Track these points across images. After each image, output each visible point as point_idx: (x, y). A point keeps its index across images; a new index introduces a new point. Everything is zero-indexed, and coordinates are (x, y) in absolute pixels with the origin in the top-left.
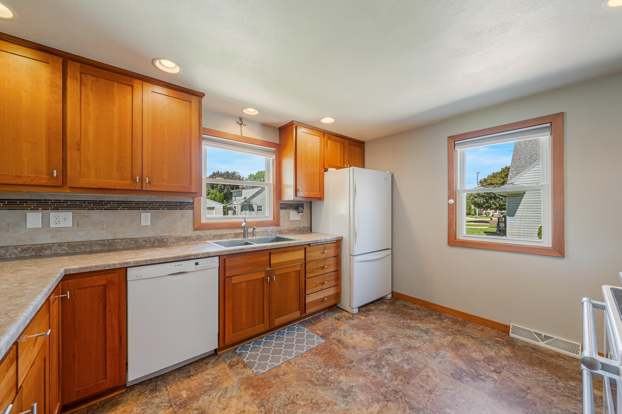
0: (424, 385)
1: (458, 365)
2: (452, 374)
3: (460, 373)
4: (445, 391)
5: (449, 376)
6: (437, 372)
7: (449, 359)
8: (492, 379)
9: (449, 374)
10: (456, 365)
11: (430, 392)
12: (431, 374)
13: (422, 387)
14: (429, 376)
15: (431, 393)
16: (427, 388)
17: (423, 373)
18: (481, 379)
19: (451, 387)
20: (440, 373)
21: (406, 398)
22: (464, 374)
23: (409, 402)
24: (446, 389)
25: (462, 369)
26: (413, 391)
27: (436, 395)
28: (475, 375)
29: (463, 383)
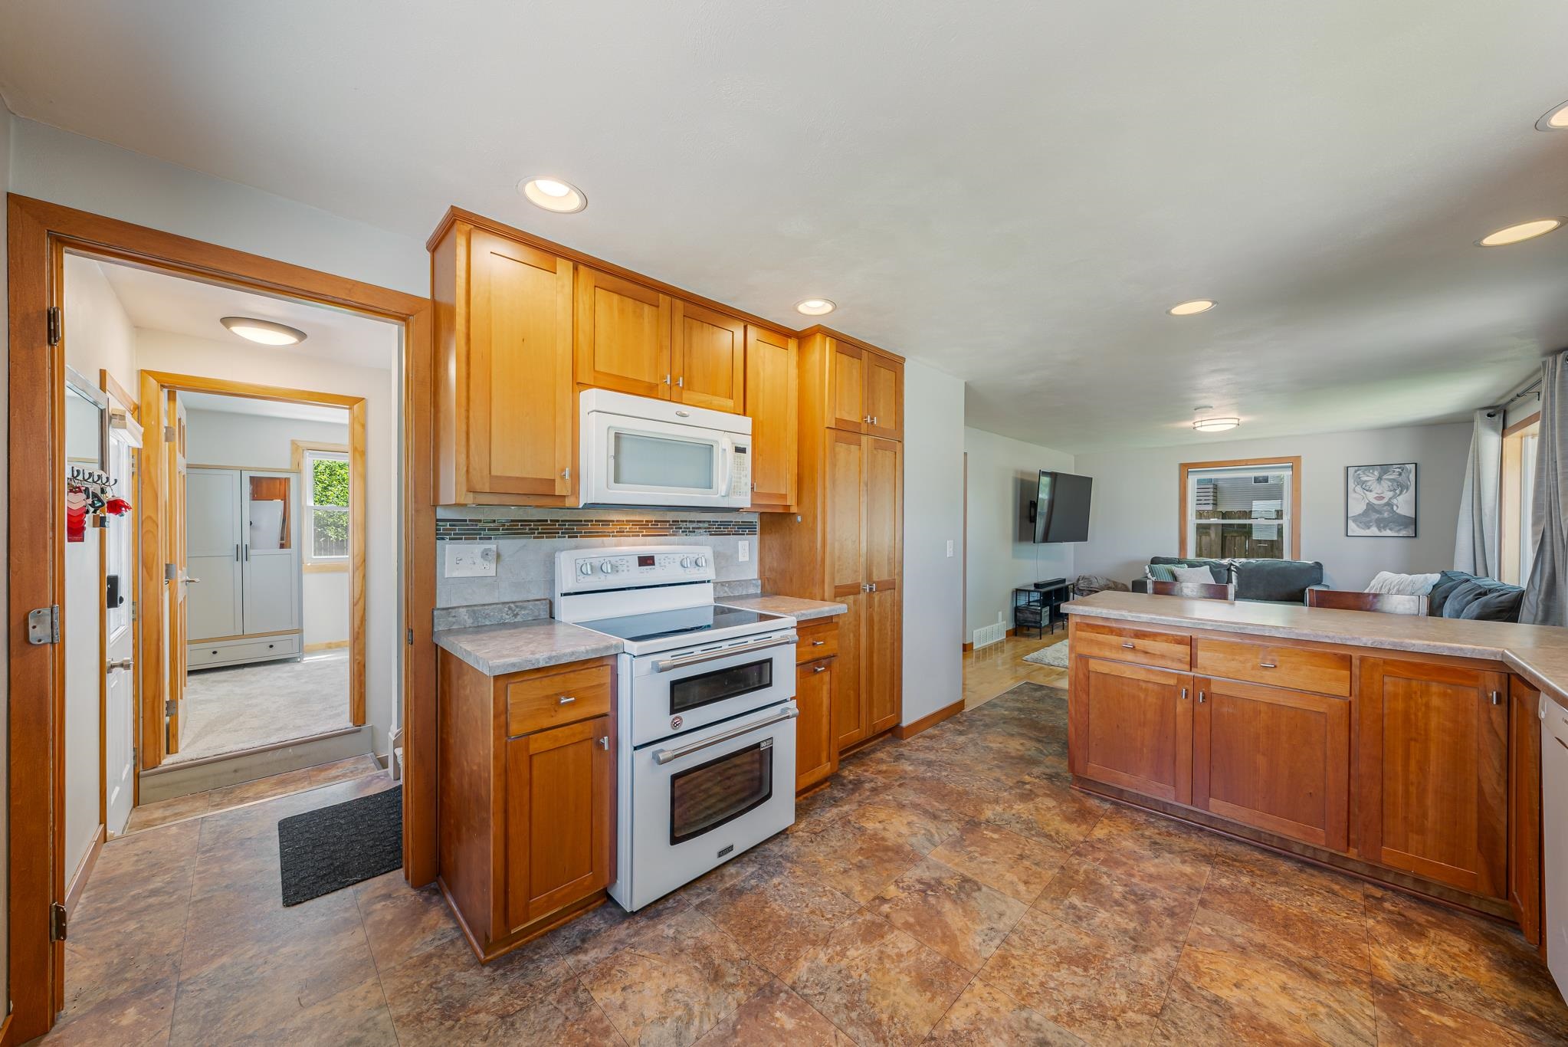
0: (1034, 867)
1: (960, 911)
2: (979, 889)
3: (962, 894)
4: (996, 860)
5: (985, 885)
6: (1008, 892)
7: (976, 927)
8: (901, 885)
9: (984, 889)
10: (965, 911)
11: (1022, 857)
12: (1022, 887)
13: (1036, 864)
14: (1026, 883)
15: (1021, 855)
16: (1027, 863)
17: (1037, 889)
18: (922, 883)
19: (985, 866)
20: (1003, 891)
21: (1060, 846)
22: (952, 892)
23: (1053, 842)
24: (994, 862)
25: (955, 902)
26: (1052, 857)
27: (1012, 853)
28: (932, 891)
29: (962, 875)
